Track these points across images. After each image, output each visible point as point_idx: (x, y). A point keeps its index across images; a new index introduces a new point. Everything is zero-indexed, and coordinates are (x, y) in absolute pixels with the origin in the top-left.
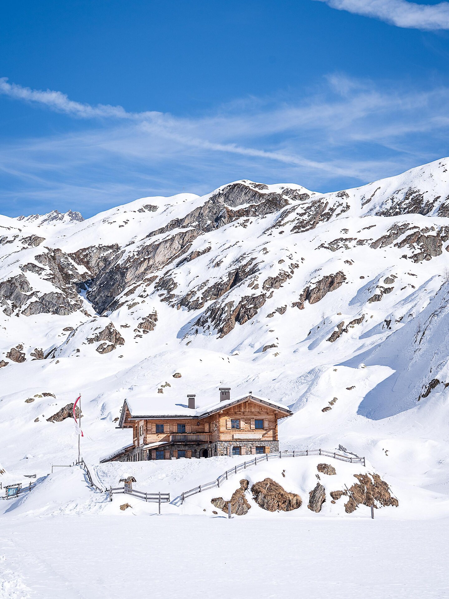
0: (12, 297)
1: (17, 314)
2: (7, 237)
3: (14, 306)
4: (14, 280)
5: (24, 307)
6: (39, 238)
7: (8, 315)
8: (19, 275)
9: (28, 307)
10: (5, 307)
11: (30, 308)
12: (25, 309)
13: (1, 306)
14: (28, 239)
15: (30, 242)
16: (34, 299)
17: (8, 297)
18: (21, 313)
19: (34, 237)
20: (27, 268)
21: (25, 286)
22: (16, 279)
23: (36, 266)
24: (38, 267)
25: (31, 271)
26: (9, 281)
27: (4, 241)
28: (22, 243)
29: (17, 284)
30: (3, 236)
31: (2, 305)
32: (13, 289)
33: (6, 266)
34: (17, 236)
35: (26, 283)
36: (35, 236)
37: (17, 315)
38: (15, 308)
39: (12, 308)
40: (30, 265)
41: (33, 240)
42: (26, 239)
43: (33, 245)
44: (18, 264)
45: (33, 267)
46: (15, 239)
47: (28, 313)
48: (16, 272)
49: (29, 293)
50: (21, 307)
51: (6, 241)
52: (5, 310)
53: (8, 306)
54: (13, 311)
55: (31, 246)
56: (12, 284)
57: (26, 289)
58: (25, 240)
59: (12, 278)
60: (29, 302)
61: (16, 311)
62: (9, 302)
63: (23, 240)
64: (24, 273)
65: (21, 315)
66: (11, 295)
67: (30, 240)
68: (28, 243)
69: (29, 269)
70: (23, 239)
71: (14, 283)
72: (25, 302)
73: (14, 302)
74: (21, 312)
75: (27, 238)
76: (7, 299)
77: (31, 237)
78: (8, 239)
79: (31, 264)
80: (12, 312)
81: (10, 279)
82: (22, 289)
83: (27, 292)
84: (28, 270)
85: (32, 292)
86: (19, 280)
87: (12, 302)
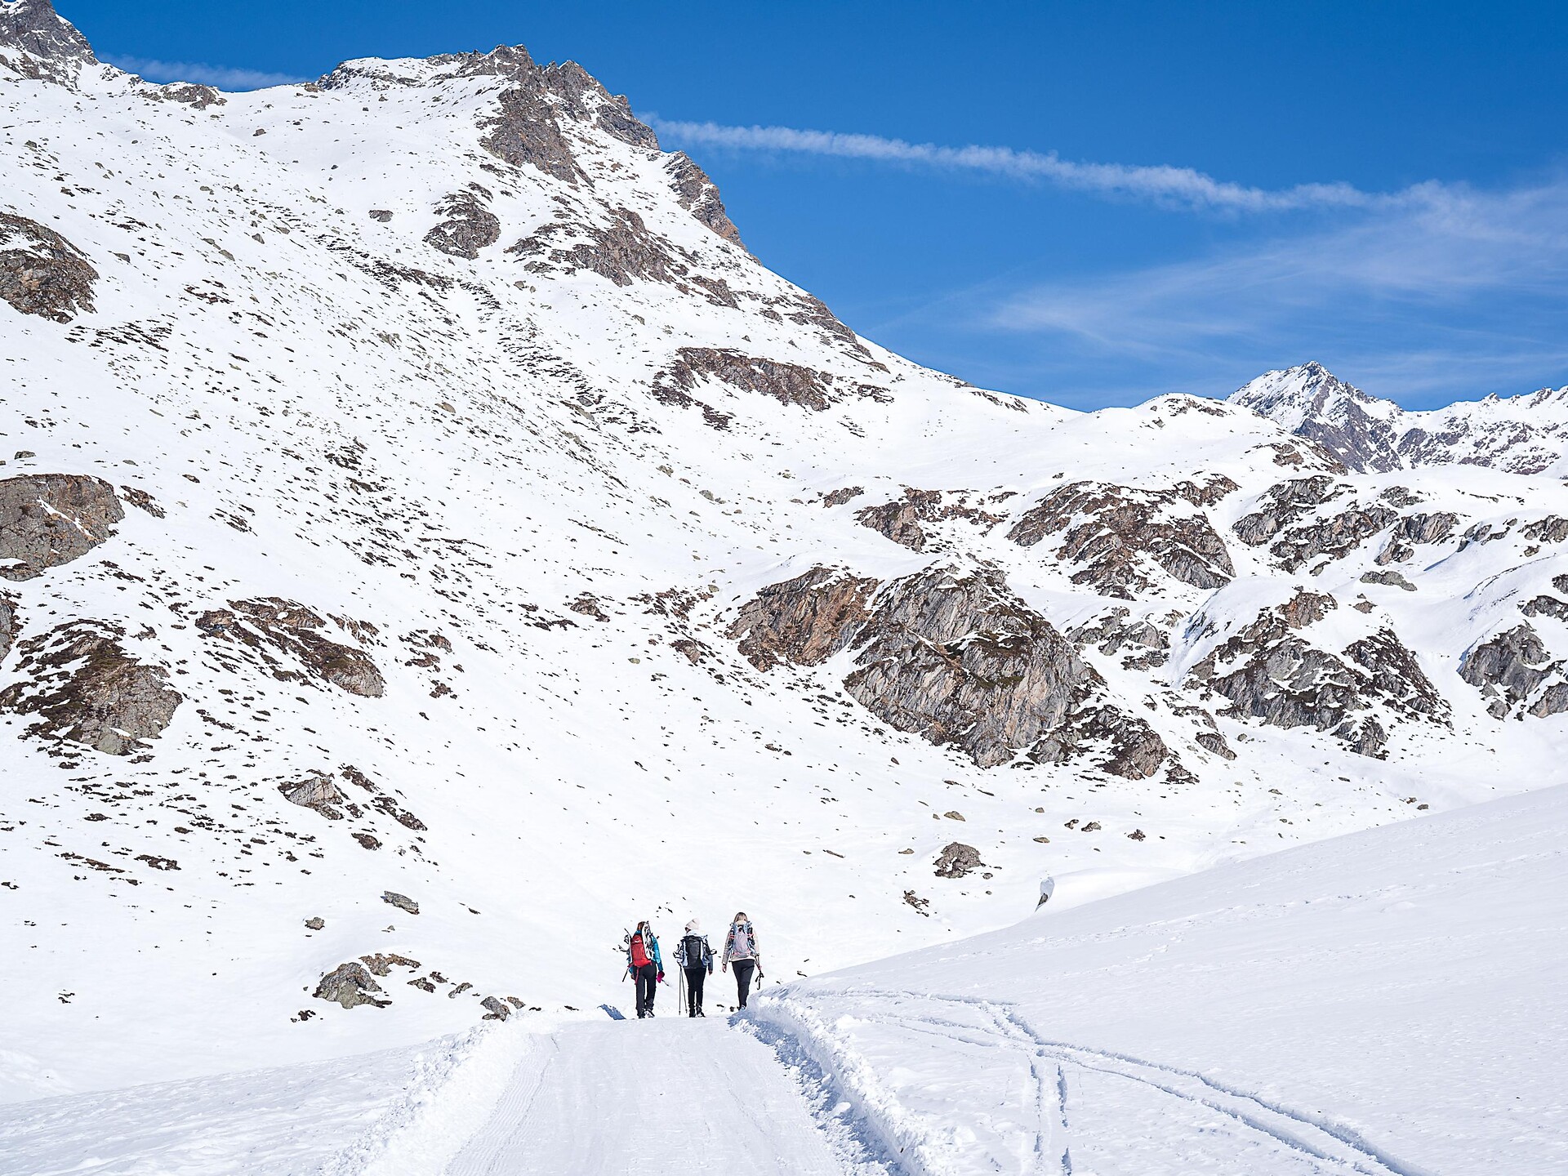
0: (1505, 678)
1: (1519, 714)
2: (1490, 526)
3: (1511, 697)
4: (1508, 638)
5: (1532, 698)
6: (1563, 521)
7: (1498, 718)
8: (1519, 626)
9: (1542, 698)
10: (1491, 699)
11: (1548, 700)
12: (1536, 703)
13: (1483, 699)
14: (1540, 525)
15: (1543, 533)
16: (1554, 679)
17: (1496, 678)
18: (1528, 712)
19: (1552, 520)
20: (1536, 608)
21: (1533, 651)
22: (1512, 637)
23: (1555, 602)
24: (1561, 603)
25: (1546, 614)
26: (1496, 642)
27: (1484, 534)
28: (1526, 536)
29: (1515, 648)
30: (1482, 522)
31: (1483, 696)
32: (1506, 659)
33: (1489, 604)
34: (1513, 522)
35: (1535, 643)
36: (1556, 518)
37: (1519, 717)
38: (1512, 701)
39: (1505, 702)
40: (1543, 600)
41: (1552, 528)
42: (1534, 528)
43: (1552, 540)
44: (1514, 600)
45: (1550, 604)
46: (1508, 529)
47: (1543, 711)
48: (1512, 619)
49: (1542, 667)
50: (1525, 699)
51: (1488, 535)
52: (1492, 707)
53: (1498, 698)
54: (1510, 709)
55: (1547, 541)
56: (1503, 648)
57: (1535, 656)
58: (1531, 530)
59: (1502, 635)
60: (1543, 686)
61: (1516, 708)
62: (1500, 688)
63: (1528, 530)
64: (1529, 619)
65: (1526, 716)
66: (1503, 672)
67: (1544, 527)
68: (1541, 536)
69: (1541, 609)
70: (1527, 526)
71: (1508, 646)
72: (1533, 687)
73: (1509, 687)
74: (1527, 709)
75: (1536, 524)
76: (1494, 681)
77: (1545, 522)
78: (1493, 531)
79: (1544, 597)
80: (1507, 710)
81: (1498, 637)
82: (1527, 658)
83: (1539, 662)
84: (1538, 612)
85: (1549, 663)
86: (1519, 639)
87: (1506, 688)
